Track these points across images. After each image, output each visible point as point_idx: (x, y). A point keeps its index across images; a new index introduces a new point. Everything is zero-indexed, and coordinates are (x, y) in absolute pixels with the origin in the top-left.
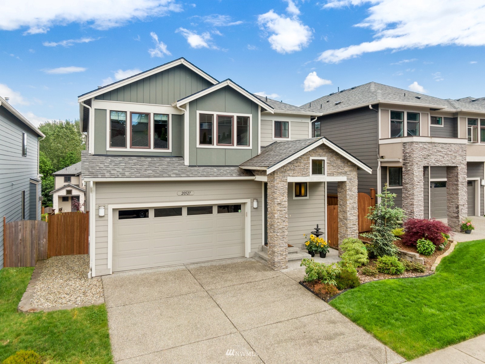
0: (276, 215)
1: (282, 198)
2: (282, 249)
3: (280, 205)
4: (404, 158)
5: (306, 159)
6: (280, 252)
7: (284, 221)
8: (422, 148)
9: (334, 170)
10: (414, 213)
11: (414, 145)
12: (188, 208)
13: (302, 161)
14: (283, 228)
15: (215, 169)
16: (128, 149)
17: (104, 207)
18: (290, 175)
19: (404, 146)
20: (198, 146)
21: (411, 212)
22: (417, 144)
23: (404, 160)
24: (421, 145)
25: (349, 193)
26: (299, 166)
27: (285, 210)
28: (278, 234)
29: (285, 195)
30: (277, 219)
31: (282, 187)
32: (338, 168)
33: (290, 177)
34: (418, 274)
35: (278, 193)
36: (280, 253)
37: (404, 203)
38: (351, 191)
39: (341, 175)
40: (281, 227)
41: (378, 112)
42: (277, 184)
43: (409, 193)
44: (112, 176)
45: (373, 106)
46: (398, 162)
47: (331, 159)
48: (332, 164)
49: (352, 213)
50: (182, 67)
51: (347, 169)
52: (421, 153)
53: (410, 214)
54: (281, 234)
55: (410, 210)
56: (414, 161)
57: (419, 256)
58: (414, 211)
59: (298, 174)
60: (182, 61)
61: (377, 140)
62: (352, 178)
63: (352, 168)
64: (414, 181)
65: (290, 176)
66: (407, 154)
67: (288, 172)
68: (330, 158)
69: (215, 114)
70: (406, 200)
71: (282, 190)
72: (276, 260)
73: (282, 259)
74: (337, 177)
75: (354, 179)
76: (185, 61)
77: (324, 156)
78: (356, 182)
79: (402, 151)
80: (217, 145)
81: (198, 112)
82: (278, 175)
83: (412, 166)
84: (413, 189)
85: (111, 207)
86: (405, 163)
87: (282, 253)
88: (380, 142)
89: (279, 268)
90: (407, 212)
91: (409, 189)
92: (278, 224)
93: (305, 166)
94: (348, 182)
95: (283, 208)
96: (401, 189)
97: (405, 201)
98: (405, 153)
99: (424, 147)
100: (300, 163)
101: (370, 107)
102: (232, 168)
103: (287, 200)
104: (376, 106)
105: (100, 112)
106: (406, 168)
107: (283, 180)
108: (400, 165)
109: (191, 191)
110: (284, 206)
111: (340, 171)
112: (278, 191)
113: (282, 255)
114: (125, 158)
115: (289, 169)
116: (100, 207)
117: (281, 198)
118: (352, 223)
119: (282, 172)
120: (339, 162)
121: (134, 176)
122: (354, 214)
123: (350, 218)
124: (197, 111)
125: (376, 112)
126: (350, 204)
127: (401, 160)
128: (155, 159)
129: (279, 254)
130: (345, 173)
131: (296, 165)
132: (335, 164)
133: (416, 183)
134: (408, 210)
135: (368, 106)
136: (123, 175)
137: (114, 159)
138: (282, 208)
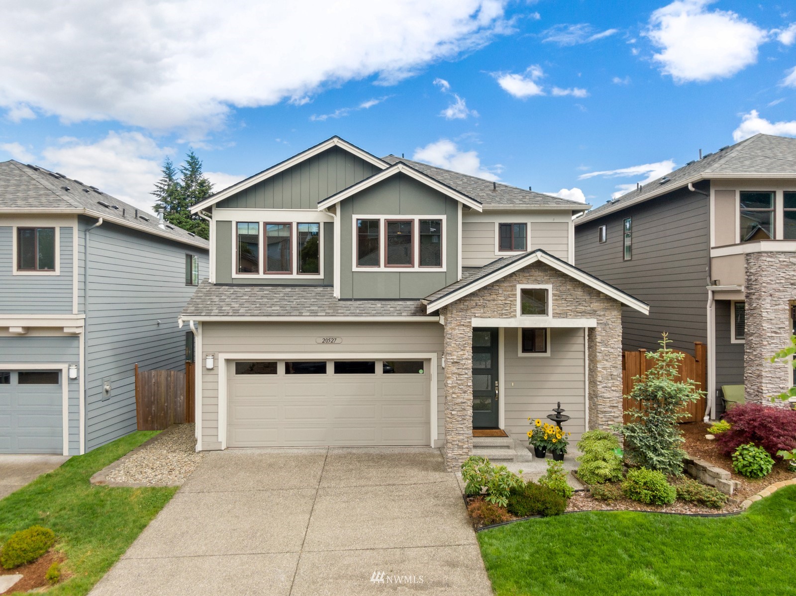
0: (449, 382)
1: (462, 353)
2: (461, 437)
3: (457, 365)
4: (748, 284)
5: (509, 289)
6: (457, 442)
7: (465, 392)
8: (785, 263)
9: (568, 308)
10: (762, 393)
11: (764, 258)
12: (335, 362)
13: (500, 292)
14: (464, 403)
15: (379, 305)
16: (261, 275)
17: (213, 356)
18: (476, 315)
19: (747, 260)
20: (355, 268)
21: (758, 391)
22: (771, 257)
23: (747, 288)
24: (782, 258)
25: (603, 349)
26: (494, 300)
27: (466, 374)
28: (453, 413)
29: (468, 348)
30: (452, 387)
31: (462, 336)
32: (576, 304)
33: (476, 319)
34: (704, 511)
35: (453, 345)
36: (458, 445)
37: (747, 373)
38: (606, 346)
39: (583, 316)
40: (460, 400)
41: (708, 195)
42: (452, 329)
43: (755, 353)
44: (221, 313)
45: (694, 185)
46: (739, 292)
47: (561, 288)
48: (564, 297)
49: (610, 385)
50: (336, 150)
51: (596, 305)
52: (783, 275)
53: (757, 395)
54: (459, 412)
55: (755, 387)
56: (764, 290)
57: (730, 476)
58: (763, 388)
59: (493, 314)
60: (336, 142)
61: (708, 249)
62: (610, 322)
63: (609, 305)
64: (763, 330)
65: (477, 317)
66: (752, 277)
67: (472, 310)
68: (560, 286)
69: (382, 218)
70: (751, 366)
71: (462, 340)
72: (449, 455)
73: (461, 455)
74: (574, 320)
75: (613, 324)
76: (340, 141)
77: (547, 283)
78: (619, 330)
79: (745, 271)
80: (385, 267)
81: (355, 217)
82: (453, 316)
83: (759, 299)
84: (762, 345)
85: (222, 357)
86: (750, 293)
87: (460, 444)
88: (714, 253)
89: (455, 468)
90: (752, 391)
91: (755, 346)
92: (454, 396)
93: (505, 300)
94: (600, 330)
95: (463, 369)
96: (743, 345)
97: (749, 370)
98: (748, 274)
99: (790, 262)
100: (496, 294)
101: (690, 187)
102: (409, 303)
103: (471, 357)
104: (704, 186)
105: (224, 225)
106: (750, 304)
107: (462, 323)
108: (742, 297)
109: (338, 337)
110: (465, 367)
111: (581, 308)
112: (454, 342)
113: (461, 447)
114: (254, 287)
115: (474, 304)
116: (207, 356)
117: (459, 353)
118: (608, 405)
119: (462, 310)
120: (579, 293)
121: (249, 314)
122: (613, 388)
123: (605, 394)
124: (353, 215)
125: (705, 197)
126: (604, 368)
127: (743, 289)
128: (297, 289)
129: (456, 446)
130: (593, 313)
131: (489, 298)
132: (569, 297)
133: (769, 334)
134: (753, 387)
135: (686, 187)
136: (236, 312)
137: (239, 290)
138: (461, 370)
